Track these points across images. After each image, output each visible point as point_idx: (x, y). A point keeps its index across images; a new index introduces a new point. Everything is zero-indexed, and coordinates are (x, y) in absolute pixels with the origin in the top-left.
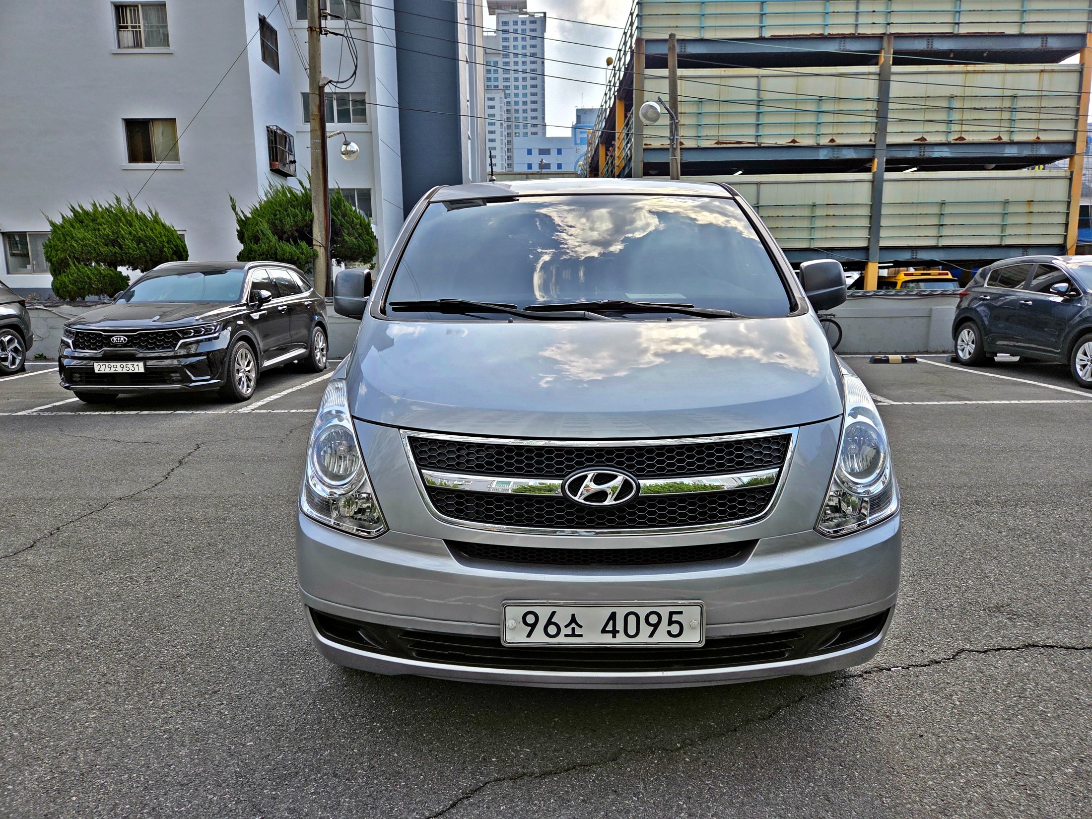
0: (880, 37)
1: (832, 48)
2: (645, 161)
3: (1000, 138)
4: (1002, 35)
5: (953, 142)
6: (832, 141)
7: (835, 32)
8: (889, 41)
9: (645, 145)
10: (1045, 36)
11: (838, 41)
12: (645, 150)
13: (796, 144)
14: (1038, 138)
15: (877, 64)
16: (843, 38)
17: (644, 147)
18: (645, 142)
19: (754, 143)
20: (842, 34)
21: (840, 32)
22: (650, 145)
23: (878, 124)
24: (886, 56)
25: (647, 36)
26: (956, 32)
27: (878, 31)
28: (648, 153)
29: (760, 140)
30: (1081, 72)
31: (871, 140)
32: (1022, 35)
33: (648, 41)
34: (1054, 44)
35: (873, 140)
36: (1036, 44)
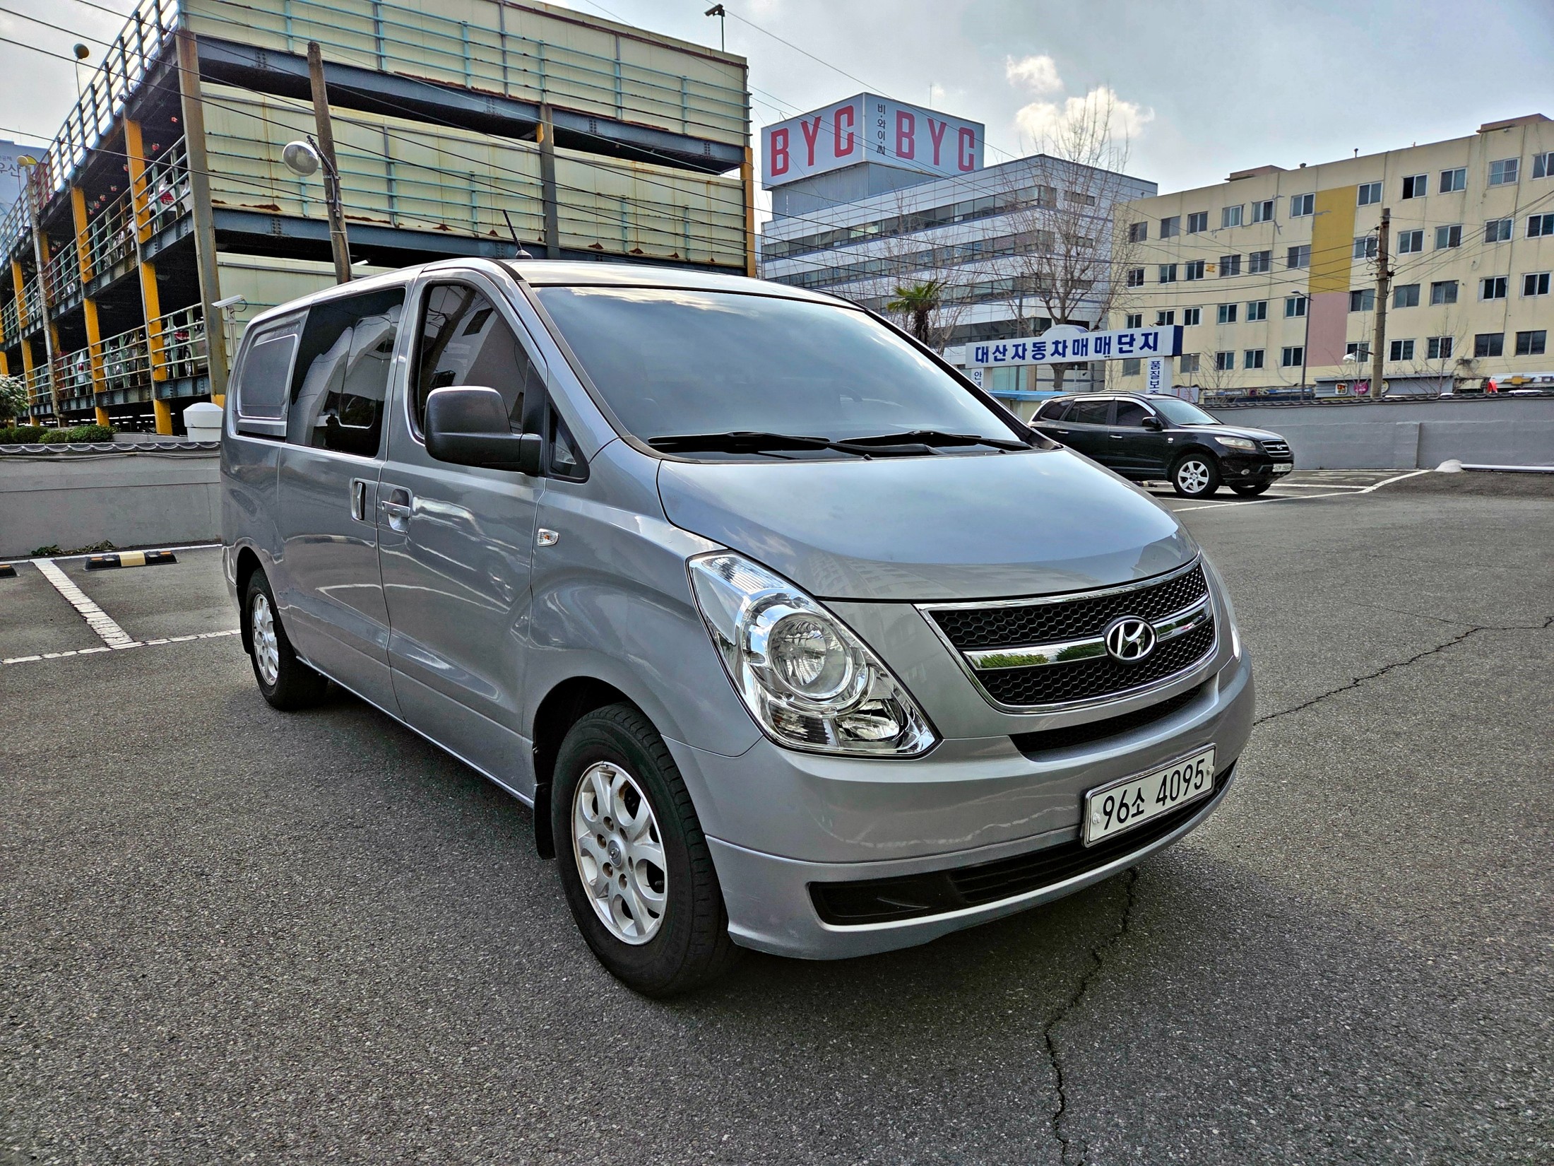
0: (537, 106)
1: (479, 106)
2: (219, 228)
3: (676, 255)
4: (665, 132)
5: (630, 254)
6: (493, 233)
7: (480, 87)
8: (547, 112)
9: (214, 201)
10: (707, 142)
11: (484, 99)
12: (214, 209)
13: (447, 232)
14: (712, 260)
15: (534, 139)
16: (492, 97)
17: (213, 204)
18: (213, 197)
19: (389, 223)
20: (489, 92)
21: (487, 89)
22: (222, 202)
23: (547, 221)
24: (545, 133)
25: (198, 28)
26: (619, 118)
27: (534, 97)
28: (221, 216)
29: (398, 220)
30: (743, 191)
31: (540, 240)
32: (685, 136)
33: (200, 37)
34: (717, 154)
35: (543, 238)
36: (697, 150)
